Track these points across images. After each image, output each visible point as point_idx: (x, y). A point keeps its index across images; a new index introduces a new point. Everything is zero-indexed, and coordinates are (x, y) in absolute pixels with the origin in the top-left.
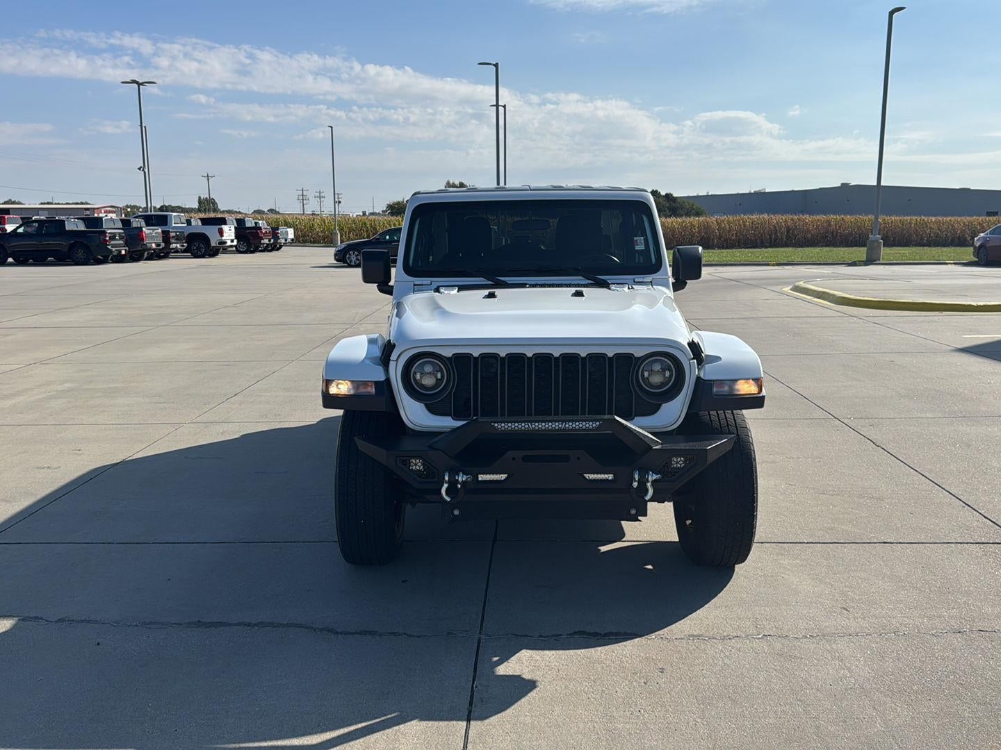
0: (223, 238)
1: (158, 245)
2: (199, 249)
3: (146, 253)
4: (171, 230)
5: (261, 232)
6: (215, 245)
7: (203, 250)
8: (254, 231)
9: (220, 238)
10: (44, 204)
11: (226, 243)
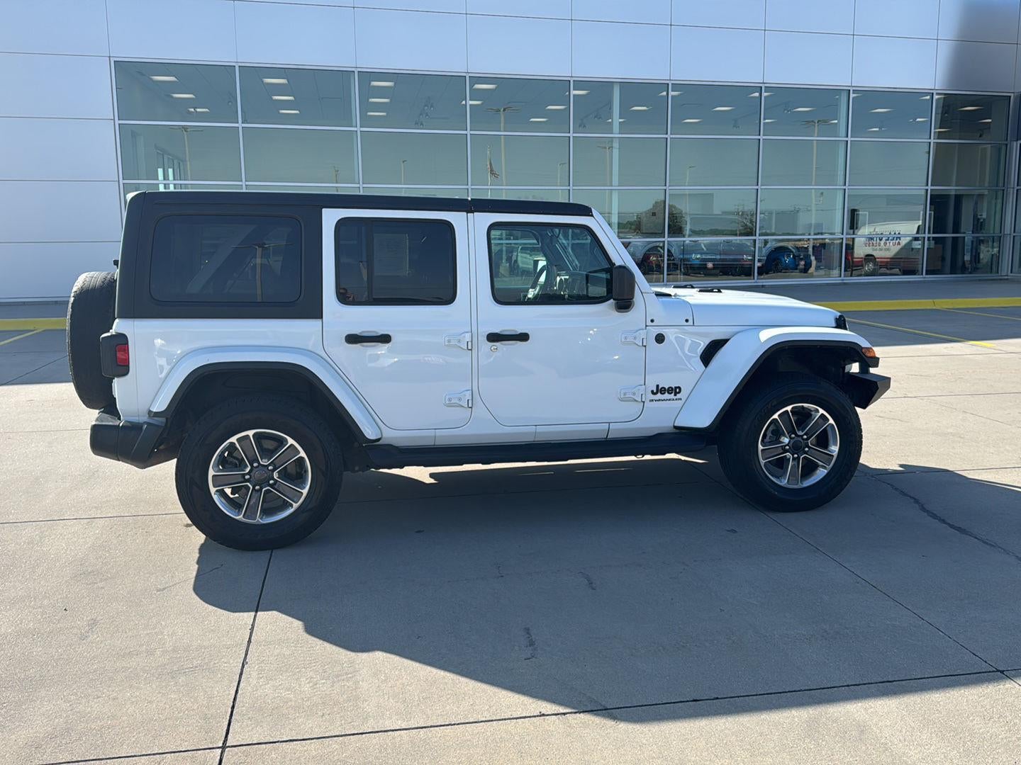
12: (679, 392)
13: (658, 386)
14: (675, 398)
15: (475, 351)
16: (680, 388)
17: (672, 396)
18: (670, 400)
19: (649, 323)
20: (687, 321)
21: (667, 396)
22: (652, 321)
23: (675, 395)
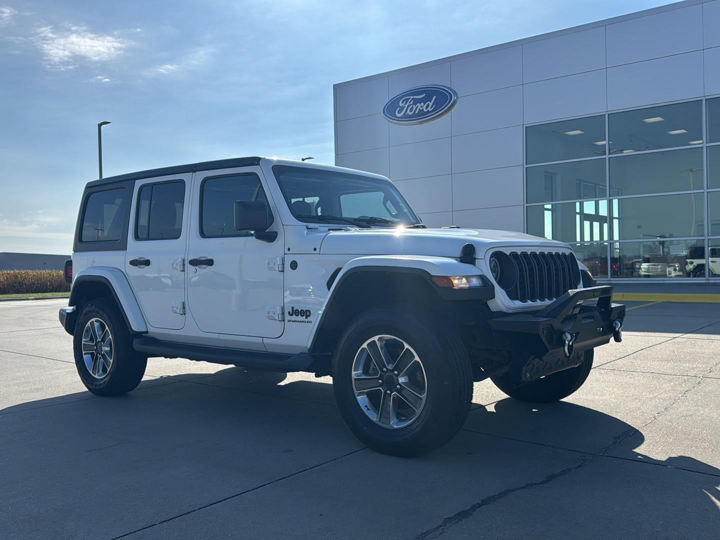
12: (309, 315)
13: (293, 308)
14: (306, 320)
15: (186, 272)
16: (309, 311)
17: (304, 319)
18: (302, 322)
19: (287, 252)
20: (315, 249)
21: (300, 318)
22: (289, 250)
23: (306, 318)
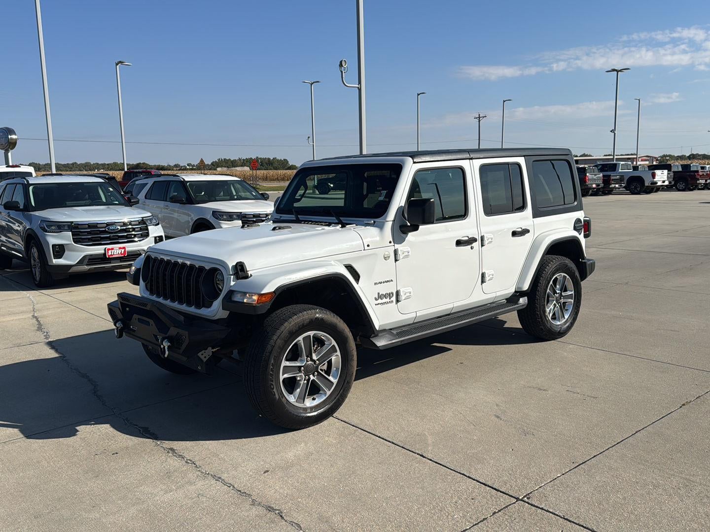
0: (655, 180)
1: (598, 185)
2: (636, 188)
3: (591, 191)
4: (612, 175)
5: (698, 175)
6: (648, 185)
7: (639, 189)
8: (693, 174)
9: (653, 180)
10: (607, 155)
11: (657, 183)
